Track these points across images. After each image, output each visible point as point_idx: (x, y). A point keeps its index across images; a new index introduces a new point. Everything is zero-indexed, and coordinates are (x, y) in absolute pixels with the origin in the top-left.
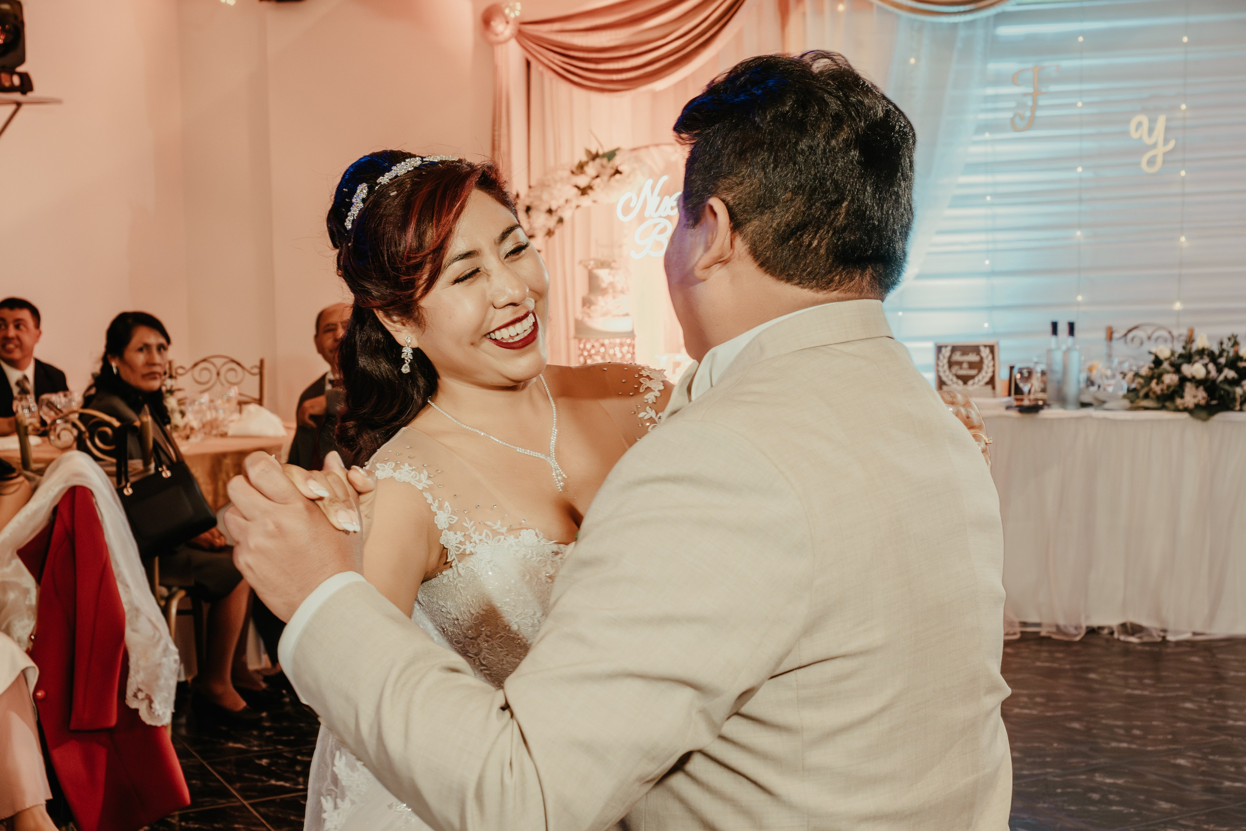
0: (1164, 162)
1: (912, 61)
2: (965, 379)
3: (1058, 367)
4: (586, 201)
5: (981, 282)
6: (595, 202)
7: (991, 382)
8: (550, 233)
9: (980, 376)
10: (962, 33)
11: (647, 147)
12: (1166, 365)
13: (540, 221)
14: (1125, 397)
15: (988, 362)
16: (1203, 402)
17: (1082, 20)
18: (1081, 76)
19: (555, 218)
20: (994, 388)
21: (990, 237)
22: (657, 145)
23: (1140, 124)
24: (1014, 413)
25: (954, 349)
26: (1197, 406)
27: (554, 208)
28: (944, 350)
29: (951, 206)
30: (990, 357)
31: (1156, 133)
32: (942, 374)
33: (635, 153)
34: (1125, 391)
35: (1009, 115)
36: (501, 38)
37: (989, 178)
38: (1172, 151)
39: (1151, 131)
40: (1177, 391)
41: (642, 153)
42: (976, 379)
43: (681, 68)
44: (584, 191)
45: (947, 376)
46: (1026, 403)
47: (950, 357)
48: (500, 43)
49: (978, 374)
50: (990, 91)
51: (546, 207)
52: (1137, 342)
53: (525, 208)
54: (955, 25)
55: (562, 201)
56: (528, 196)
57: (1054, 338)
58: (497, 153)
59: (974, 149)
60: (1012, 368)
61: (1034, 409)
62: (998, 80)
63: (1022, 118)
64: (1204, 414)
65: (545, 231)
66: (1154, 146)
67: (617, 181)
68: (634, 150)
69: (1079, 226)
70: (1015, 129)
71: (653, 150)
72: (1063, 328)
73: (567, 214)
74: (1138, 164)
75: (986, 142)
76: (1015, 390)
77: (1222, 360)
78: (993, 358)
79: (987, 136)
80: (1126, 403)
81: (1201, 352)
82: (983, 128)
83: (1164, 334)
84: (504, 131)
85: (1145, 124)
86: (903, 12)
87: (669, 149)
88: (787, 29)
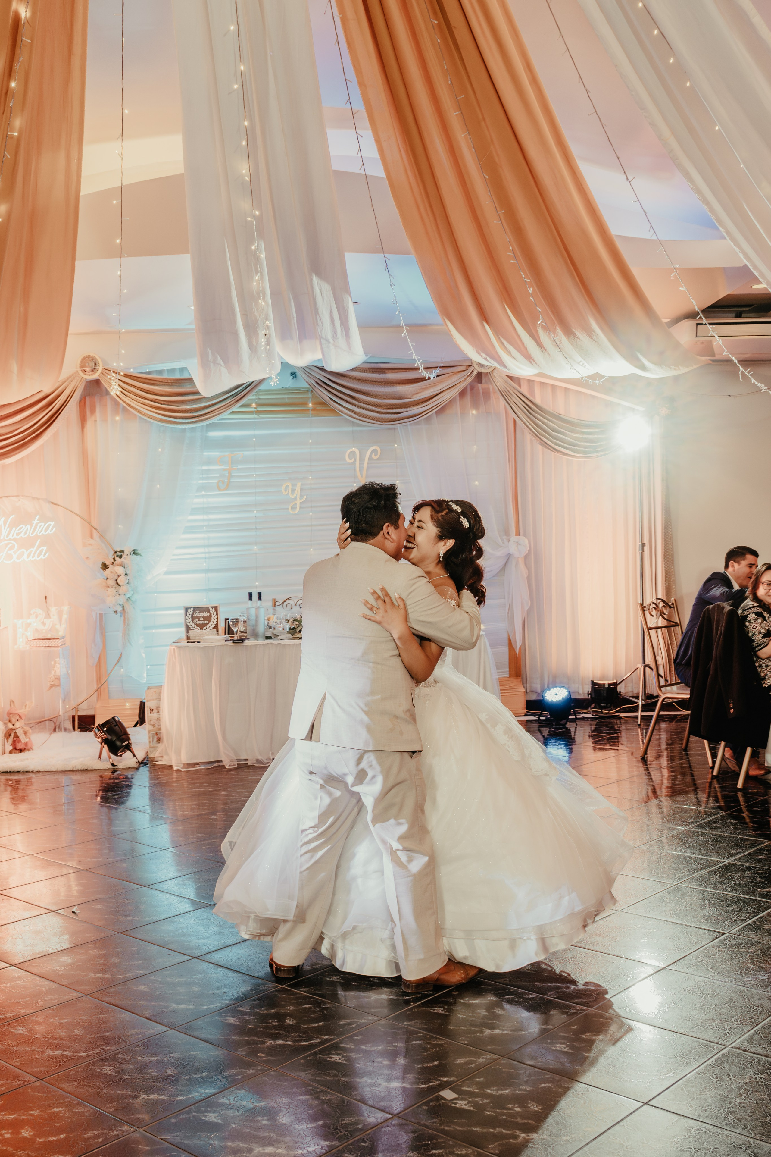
0: (300, 508)
1: (160, 450)
2: (202, 626)
3: (253, 618)
5: (203, 575)
7: (216, 627)
9: (210, 625)
10: (189, 434)
14: (288, 632)
15: (214, 616)
17: (255, 429)
18: (255, 460)
20: (217, 631)
21: (207, 550)
22: (7, 497)
23: (287, 486)
24: (230, 643)
25: (195, 609)
28: (189, 610)
29: (184, 533)
30: (215, 613)
31: (296, 492)
32: (188, 624)
34: (288, 630)
35: (216, 481)
37: (205, 517)
38: (304, 502)
39: (293, 490)
42: (208, 626)
43: (23, 450)
45: (191, 625)
46: (236, 638)
47: (193, 614)
49: (208, 623)
50: (205, 468)
52: (289, 606)
54: (184, 430)
57: (250, 602)
59: (196, 500)
60: (226, 619)
61: (240, 641)
62: (209, 461)
63: (223, 483)
66: (296, 498)
69: (256, 544)
70: (219, 489)
71: (4, 499)
72: (255, 596)
74: (288, 509)
75: (203, 496)
76: (229, 631)
78: (217, 614)
79: (203, 493)
80: (290, 635)
82: (201, 488)
85: (290, 487)
86: (154, 422)
87: (15, 499)
88: (85, 430)
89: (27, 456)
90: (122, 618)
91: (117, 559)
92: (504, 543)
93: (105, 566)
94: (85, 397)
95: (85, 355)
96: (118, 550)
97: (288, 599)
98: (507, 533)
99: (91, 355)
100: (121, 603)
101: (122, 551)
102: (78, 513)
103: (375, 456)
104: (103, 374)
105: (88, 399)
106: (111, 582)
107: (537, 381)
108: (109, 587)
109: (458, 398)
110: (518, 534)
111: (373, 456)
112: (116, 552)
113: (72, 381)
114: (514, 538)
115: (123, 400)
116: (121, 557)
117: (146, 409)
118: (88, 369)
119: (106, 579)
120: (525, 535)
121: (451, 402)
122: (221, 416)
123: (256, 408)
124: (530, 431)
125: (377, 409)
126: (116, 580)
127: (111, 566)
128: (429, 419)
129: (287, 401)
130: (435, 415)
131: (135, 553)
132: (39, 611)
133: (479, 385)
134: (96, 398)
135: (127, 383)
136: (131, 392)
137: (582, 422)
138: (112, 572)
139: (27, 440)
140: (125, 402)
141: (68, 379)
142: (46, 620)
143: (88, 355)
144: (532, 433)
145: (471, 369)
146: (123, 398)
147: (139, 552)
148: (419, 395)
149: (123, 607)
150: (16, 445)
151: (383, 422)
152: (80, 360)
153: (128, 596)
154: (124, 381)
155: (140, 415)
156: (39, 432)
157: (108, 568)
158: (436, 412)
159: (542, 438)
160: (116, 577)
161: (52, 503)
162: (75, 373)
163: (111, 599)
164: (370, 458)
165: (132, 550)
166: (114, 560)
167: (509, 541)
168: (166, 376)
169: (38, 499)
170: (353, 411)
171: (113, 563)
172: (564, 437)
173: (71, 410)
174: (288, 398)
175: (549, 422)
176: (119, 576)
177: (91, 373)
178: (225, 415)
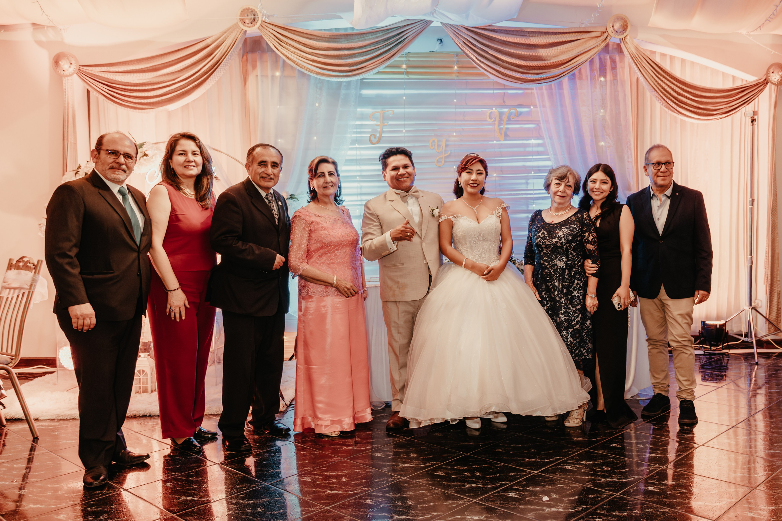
1: (317, 104)
10: (343, 88)
17: (404, 89)
18: (405, 117)
21: (359, 198)
33: (155, 146)
35: (368, 135)
36: (67, 73)
38: (449, 156)
39: (439, 146)
48: (67, 76)
50: (358, 123)
56: (86, 167)
59: (350, 152)
62: (362, 117)
63: (375, 137)
66: (441, 153)
67: (145, 160)
68: (155, 143)
70: (371, 143)
74: (434, 162)
75: (356, 149)
79: (357, 146)
82: (354, 141)
85: (435, 142)
86: (311, 74)
88: (247, 84)
95: (244, 8)
99: (251, 7)
103: (514, 117)
104: (262, 26)
105: (249, 54)
107: (660, 52)
113: (232, 32)
115: (281, 52)
117: (304, 62)
118: (247, 21)
123: (405, 69)
124: (657, 95)
125: (520, 70)
128: (560, 83)
129: (434, 64)
131: (292, 197)
134: (257, 55)
135: (286, 37)
136: (290, 45)
139: (188, 87)
140: (284, 54)
141: (228, 29)
143: (247, 7)
144: (659, 97)
145: (606, 35)
146: (282, 50)
147: (296, 197)
150: (178, 92)
151: (525, 82)
152: (240, 12)
154: (283, 33)
155: (298, 68)
156: (200, 80)
158: (569, 76)
159: (668, 100)
162: (235, 24)
165: (289, 195)
170: (497, 71)
174: (435, 59)
177: (250, 25)
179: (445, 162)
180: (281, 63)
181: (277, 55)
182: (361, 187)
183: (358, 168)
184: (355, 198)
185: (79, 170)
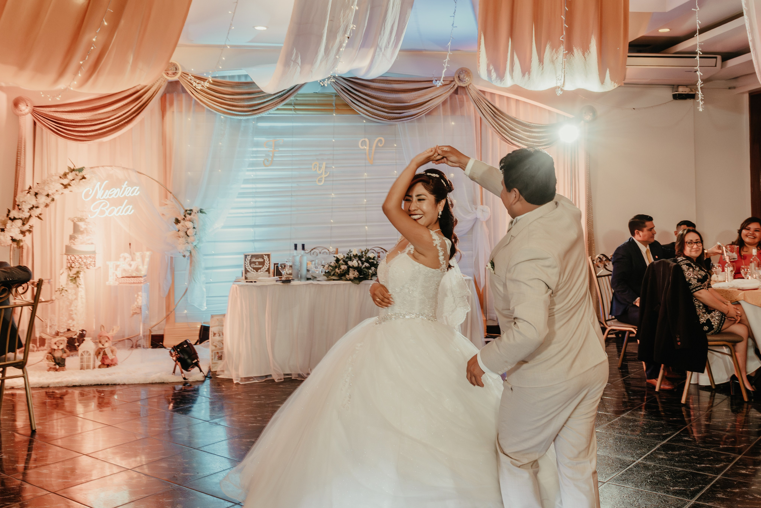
2: (257, 270)
3: (297, 263)
4: (66, 191)
5: (252, 230)
6: (71, 191)
7: (268, 270)
8: (47, 206)
9: (263, 268)
10: (243, 124)
11: (98, 167)
12: (341, 262)
13: (42, 199)
14: (324, 275)
15: (267, 262)
16: (357, 276)
17: (293, 122)
18: (293, 145)
19: (50, 199)
20: (270, 273)
21: (254, 211)
22: (103, 166)
23: (315, 165)
24: (279, 283)
25: (252, 256)
26: (355, 278)
27: (50, 194)
28: (248, 257)
29: (237, 197)
30: (268, 259)
31: (322, 169)
32: (247, 267)
33: (92, 169)
34: (324, 273)
35: (263, 159)
36: (23, 113)
38: (329, 176)
39: (320, 168)
40: (347, 272)
41: (96, 168)
42: (262, 270)
43: (115, 132)
44: (65, 186)
45: (249, 268)
46: (283, 279)
47: (250, 260)
48: (23, 115)
50: (255, 149)
51: (46, 193)
52: (315, 254)
53: (34, 193)
54: (240, 120)
55: (54, 191)
57: (295, 251)
58: (19, 167)
59: (248, 174)
60: (276, 264)
61: (288, 281)
62: (258, 145)
63: (268, 161)
64: (357, 282)
65: (45, 204)
66: (322, 174)
67: (83, 182)
68: (91, 168)
69: (291, 207)
70: (265, 165)
71: (100, 168)
73: (56, 197)
74: (315, 181)
75: (253, 170)
76: (277, 273)
77: (364, 259)
79: (253, 168)
80: (325, 278)
81: (355, 256)
82: (251, 165)
83: (327, 251)
84: (23, 157)
85: (318, 165)
86: (217, 113)
87: (109, 168)
88: (165, 118)
89: (119, 137)
90: (189, 261)
91: (187, 215)
92: (472, 210)
93: (177, 221)
94: (165, 94)
96: (188, 209)
97: (314, 248)
98: (474, 202)
99: (173, 61)
100: (189, 249)
101: (191, 210)
102: (157, 179)
103: (381, 144)
104: (182, 76)
105: (168, 95)
106: (182, 234)
107: (497, 94)
108: (180, 237)
109: (441, 106)
110: (482, 204)
111: (379, 145)
112: (186, 211)
113: (157, 81)
114: (480, 207)
115: (196, 97)
116: (190, 214)
117: (213, 104)
118: (170, 72)
119: (177, 230)
120: (486, 204)
121: (437, 108)
122: (268, 112)
125: (385, 110)
126: (186, 232)
127: (182, 221)
128: (419, 120)
129: (317, 102)
130: (424, 117)
131: (201, 211)
132: (127, 255)
133: (456, 96)
134: (174, 94)
136: (203, 91)
137: (531, 124)
138: (183, 226)
139: (120, 123)
140: (198, 99)
141: (154, 80)
142: (132, 263)
145: (454, 83)
147: (204, 211)
148: (414, 101)
149: (191, 253)
150: (112, 127)
151: (388, 119)
153: (195, 244)
155: (209, 108)
156: (129, 119)
157: (179, 223)
158: (426, 115)
160: (186, 230)
161: (138, 172)
163: (182, 246)
164: (377, 146)
165: (198, 209)
166: (185, 216)
167: (476, 209)
168: (227, 80)
169: (127, 169)
170: (366, 110)
171: (184, 219)
172: (518, 134)
173: (155, 104)
174: (317, 100)
175: (508, 123)
176: (188, 229)
177: (172, 75)
178: (271, 111)
179: (325, 181)
180: (193, 102)
181: (191, 97)
182: (256, 202)
183: (254, 186)
184: (251, 210)
185: (31, 190)
